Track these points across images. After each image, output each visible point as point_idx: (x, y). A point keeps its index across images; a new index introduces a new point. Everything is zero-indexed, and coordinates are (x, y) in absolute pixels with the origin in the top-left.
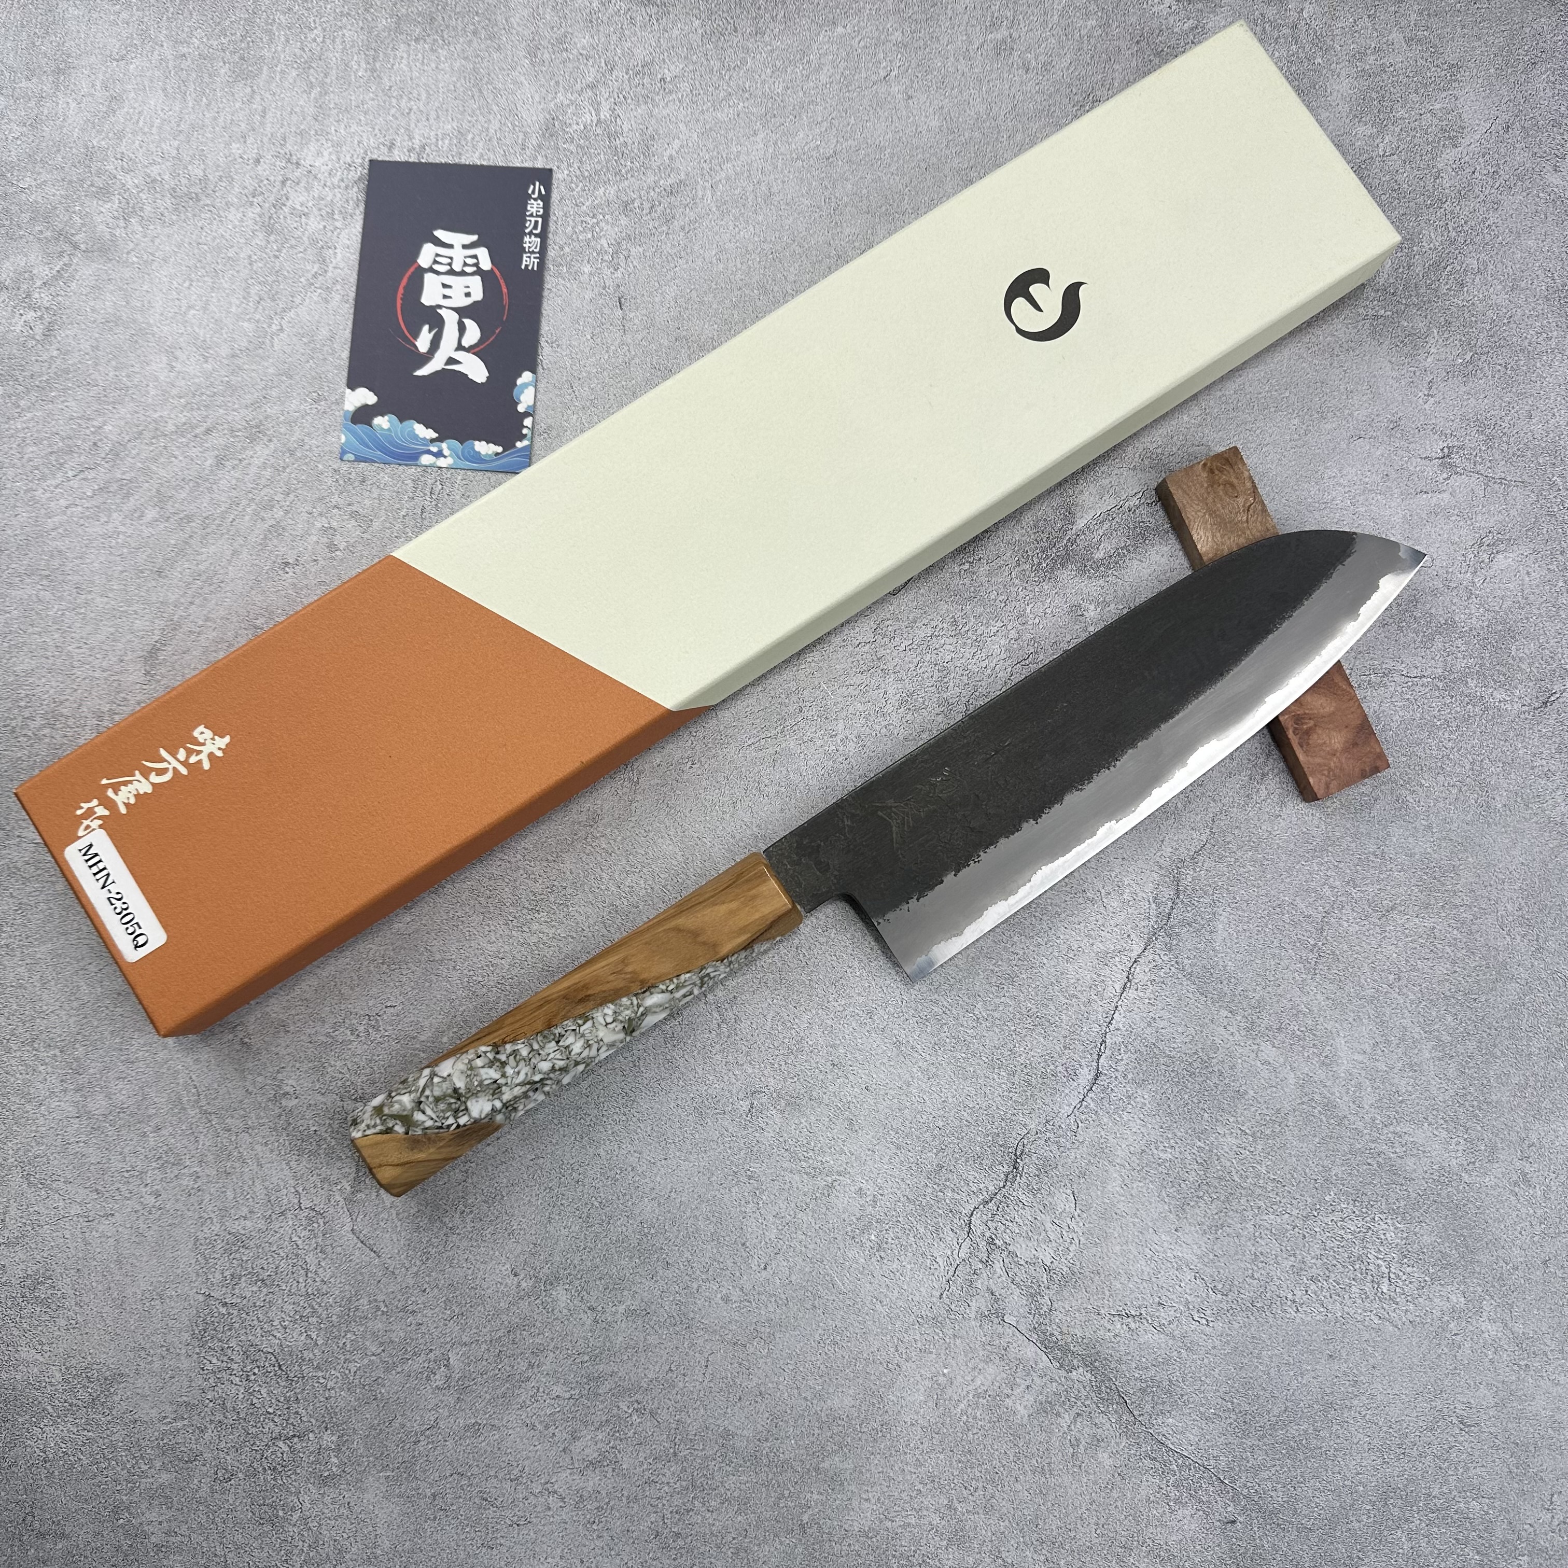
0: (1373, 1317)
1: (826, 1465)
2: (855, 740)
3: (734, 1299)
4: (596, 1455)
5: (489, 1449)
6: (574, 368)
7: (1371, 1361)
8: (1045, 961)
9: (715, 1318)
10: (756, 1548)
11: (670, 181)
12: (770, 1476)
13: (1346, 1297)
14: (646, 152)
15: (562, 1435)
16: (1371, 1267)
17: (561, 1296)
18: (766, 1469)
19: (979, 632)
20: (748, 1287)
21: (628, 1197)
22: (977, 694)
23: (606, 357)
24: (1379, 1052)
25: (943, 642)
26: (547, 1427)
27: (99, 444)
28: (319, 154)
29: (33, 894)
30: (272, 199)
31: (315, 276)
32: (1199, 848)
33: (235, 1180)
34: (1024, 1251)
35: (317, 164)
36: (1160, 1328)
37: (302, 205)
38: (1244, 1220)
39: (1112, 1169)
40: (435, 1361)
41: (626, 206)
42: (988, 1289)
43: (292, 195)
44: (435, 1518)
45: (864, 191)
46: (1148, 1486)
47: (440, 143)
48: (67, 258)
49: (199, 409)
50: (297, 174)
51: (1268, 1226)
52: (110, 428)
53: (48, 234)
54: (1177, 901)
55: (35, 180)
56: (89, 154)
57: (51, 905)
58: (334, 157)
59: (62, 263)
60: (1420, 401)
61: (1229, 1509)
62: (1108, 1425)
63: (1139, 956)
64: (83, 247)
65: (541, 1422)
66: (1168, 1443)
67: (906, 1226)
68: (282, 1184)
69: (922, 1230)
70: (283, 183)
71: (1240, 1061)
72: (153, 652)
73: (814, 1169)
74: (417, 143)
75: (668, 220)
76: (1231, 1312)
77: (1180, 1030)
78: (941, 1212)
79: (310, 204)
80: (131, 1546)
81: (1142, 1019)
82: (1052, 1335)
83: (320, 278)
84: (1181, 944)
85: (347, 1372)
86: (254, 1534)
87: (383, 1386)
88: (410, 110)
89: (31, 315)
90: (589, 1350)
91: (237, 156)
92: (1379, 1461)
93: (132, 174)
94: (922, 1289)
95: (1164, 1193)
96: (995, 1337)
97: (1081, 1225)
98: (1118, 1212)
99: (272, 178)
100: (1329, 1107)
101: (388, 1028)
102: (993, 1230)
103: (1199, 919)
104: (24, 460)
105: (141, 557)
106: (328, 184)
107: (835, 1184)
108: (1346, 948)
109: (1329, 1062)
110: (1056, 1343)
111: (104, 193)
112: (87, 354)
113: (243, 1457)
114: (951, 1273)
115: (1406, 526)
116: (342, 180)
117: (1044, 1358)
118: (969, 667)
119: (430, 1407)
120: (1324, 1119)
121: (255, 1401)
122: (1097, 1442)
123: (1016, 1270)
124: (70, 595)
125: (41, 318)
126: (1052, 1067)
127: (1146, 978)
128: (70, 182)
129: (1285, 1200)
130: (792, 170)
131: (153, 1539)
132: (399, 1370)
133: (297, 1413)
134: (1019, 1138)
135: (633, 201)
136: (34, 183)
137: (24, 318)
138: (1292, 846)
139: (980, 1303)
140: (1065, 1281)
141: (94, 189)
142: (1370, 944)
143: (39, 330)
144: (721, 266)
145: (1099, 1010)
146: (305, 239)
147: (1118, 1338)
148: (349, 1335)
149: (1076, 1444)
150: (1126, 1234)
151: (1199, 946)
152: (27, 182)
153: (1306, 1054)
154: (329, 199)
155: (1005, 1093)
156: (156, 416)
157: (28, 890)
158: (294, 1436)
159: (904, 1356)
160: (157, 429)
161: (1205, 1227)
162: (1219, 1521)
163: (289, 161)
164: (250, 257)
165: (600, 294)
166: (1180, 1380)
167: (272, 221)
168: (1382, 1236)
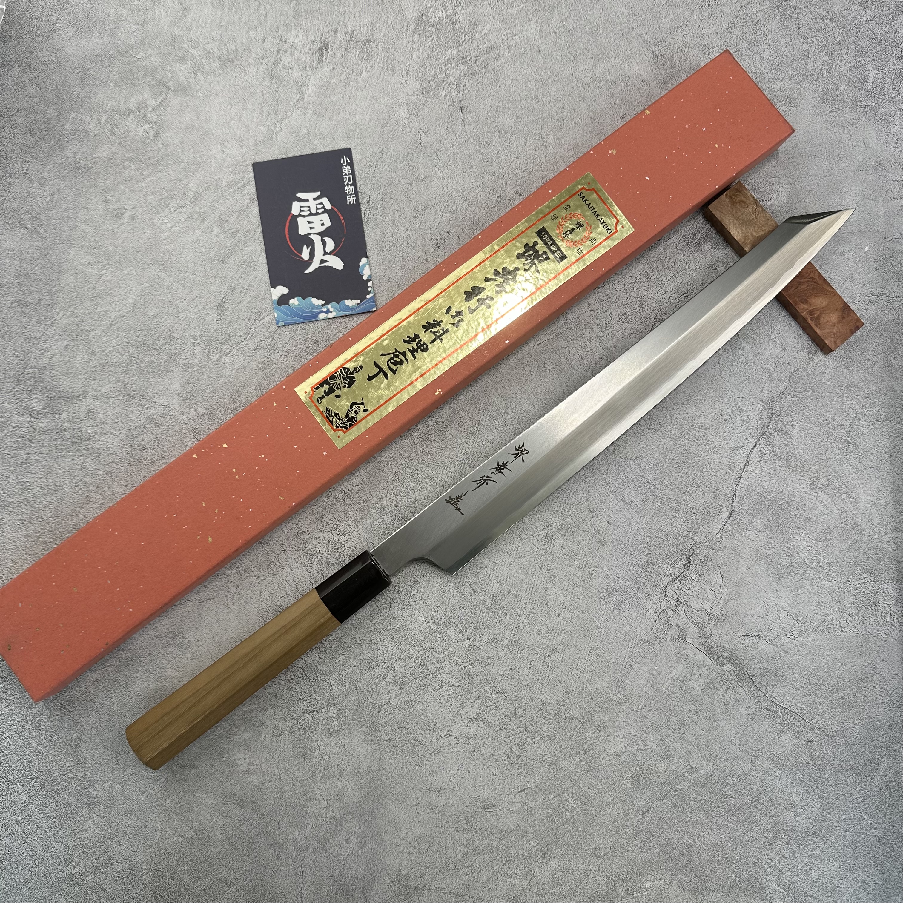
0: (882, 634)
1: (595, 718)
2: (595, 339)
3: (543, 632)
4: (474, 715)
5: (417, 714)
6: (438, 145)
7: (882, 657)
8: (702, 453)
9: (533, 642)
10: (561, 763)
11: (485, 46)
12: (567, 724)
13: (868, 623)
14: (473, 30)
15: (455, 705)
16: (881, 608)
17: (452, 633)
18: (564, 721)
19: (661, 279)
20: (550, 626)
21: (484, 581)
22: (660, 312)
23: (455, 138)
24: (881, 495)
25: (641, 285)
26: (448, 701)
27: (187, 193)
28: (297, 36)
29: (164, 432)
30: (273, 60)
31: (298, 101)
32: (782, 390)
33: (278, 578)
34: (695, 604)
35: (296, 41)
36: (770, 642)
37: (289, 63)
38: (812, 584)
39: (741, 560)
40: (387, 669)
41: (463, 60)
42: (677, 625)
43: (283, 58)
44: (390, 751)
45: (590, 47)
46: (766, 723)
47: (362, 29)
48: (164, 95)
49: (239, 173)
50: (286, 46)
51: (825, 587)
52: (192, 185)
53: (154, 82)
54: (772, 419)
55: (145, 54)
56: (174, 39)
57: (174, 438)
58: (305, 38)
59: (162, 98)
60: (892, 150)
61: (809, 735)
62: (744, 693)
63: (753, 448)
64: (172, 89)
65: (444, 699)
66: (776, 701)
67: (632, 593)
68: (303, 579)
69: (640, 595)
70: (278, 52)
71: (808, 502)
72: (221, 305)
73: (582, 565)
74: (349, 30)
75: (485, 66)
76: (807, 632)
77: (776, 487)
78: (650, 586)
79: (293, 63)
80: (230, 771)
81: (755, 481)
82: (712, 647)
83: (300, 102)
84: (775, 441)
85: (341, 676)
86: (295, 763)
87: (360, 682)
88: (345, 12)
89: (147, 126)
90: (468, 660)
91: (253, 38)
92: (888, 709)
93: (197, 49)
94: (642, 626)
95: (769, 572)
96: (682, 650)
97: (726, 590)
98: (745, 582)
99: (272, 50)
100: (856, 525)
101: (355, 497)
102: (678, 594)
103: (784, 428)
104: (147, 204)
105: (212, 253)
106: (302, 52)
107: (593, 572)
108: (862, 441)
109: (855, 501)
110: (714, 651)
111: (182, 60)
112: (178, 146)
113: (288, 723)
114: (657, 617)
115: (886, 217)
116: (310, 50)
117: (709, 659)
118: (656, 298)
119: (385, 693)
120: (853, 531)
121: (293, 693)
122: (738, 702)
123: (691, 615)
124: (175, 274)
125: (152, 127)
126: (707, 508)
127: (757, 460)
128: (164, 54)
129: (833, 574)
130: (551, 38)
131: (242, 768)
132: (368, 674)
133: (315, 698)
134: (691, 546)
135: (466, 57)
136: (144, 56)
137: (143, 128)
138: (832, 388)
139: (673, 632)
140: (718, 618)
141: (177, 58)
142: (875, 438)
143: (152, 133)
144: (514, 89)
145: (732, 477)
146: (291, 81)
147: (748, 648)
148: (341, 656)
149: (727, 704)
150: (750, 593)
151: (784, 442)
152: (141, 55)
153: (843, 497)
154: (303, 60)
155: (683, 523)
156: (216, 178)
157: (161, 430)
158: (314, 711)
159: (634, 660)
160: (217, 185)
161: (792, 589)
162: (804, 741)
163: (281, 40)
164: (262, 91)
165: (451, 106)
166: (781, 668)
167: (273, 72)
168: (886, 592)
